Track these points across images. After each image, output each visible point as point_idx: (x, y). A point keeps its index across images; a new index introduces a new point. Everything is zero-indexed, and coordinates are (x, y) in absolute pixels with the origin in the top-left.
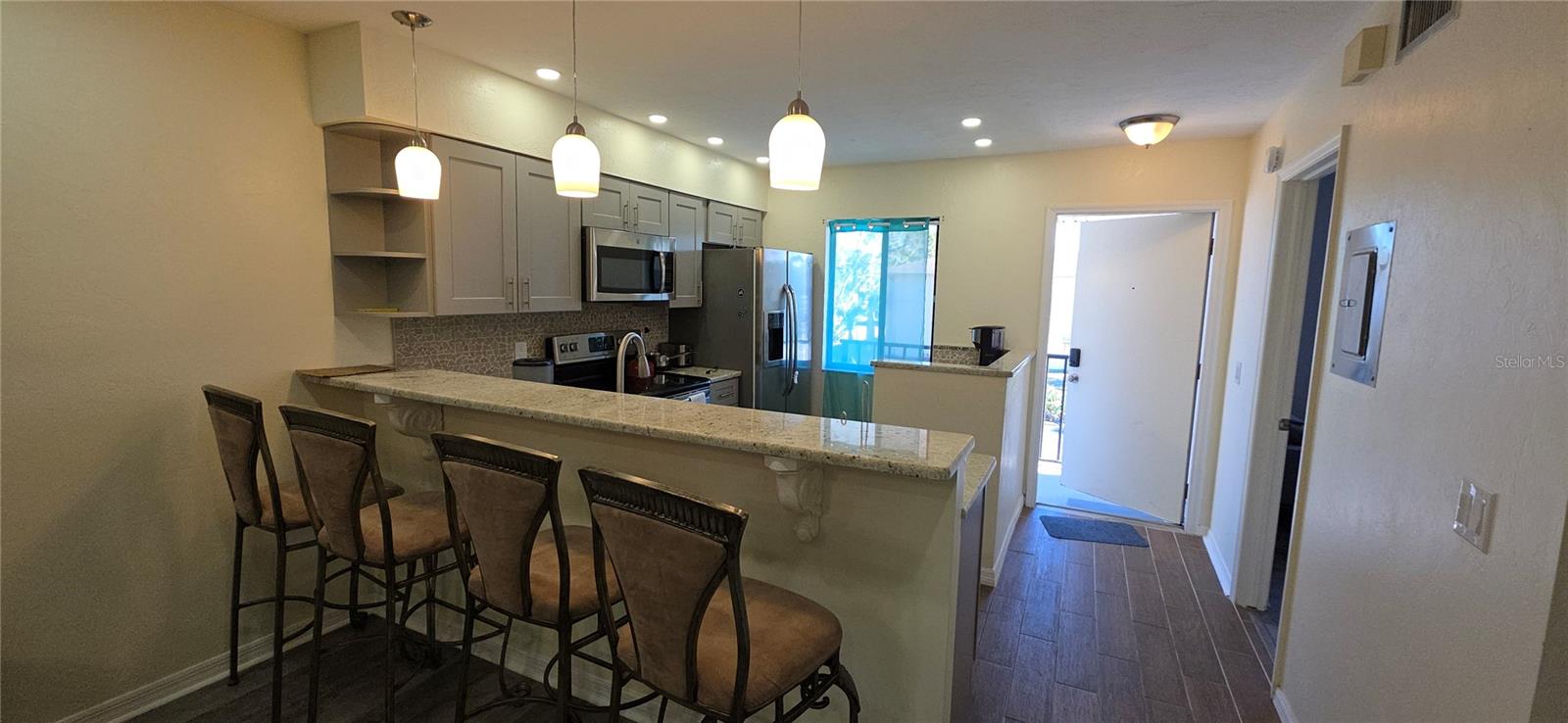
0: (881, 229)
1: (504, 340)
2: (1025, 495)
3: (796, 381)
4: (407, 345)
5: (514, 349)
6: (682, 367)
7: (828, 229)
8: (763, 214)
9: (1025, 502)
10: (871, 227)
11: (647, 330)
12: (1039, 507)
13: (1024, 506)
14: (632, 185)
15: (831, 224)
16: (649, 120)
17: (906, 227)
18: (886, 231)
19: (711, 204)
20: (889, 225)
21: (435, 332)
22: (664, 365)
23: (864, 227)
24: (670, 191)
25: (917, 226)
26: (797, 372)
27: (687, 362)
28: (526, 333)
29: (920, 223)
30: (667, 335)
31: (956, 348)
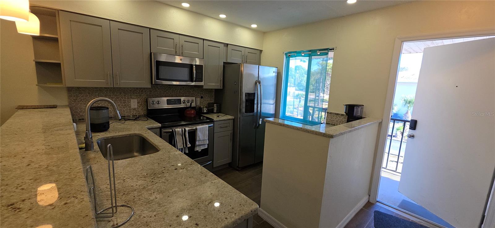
0: (308, 55)
1: (125, 98)
2: (369, 196)
3: (260, 123)
4: (75, 98)
5: (130, 102)
6: (215, 113)
7: (285, 56)
8: (261, 51)
9: (369, 199)
10: (303, 55)
11: (202, 97)
12: (378, 204)
13: (369, 201)
14: (180, 36)
15: (286, 54)
16: (181, 6)
17: (319, 53)
18: (310, 56)
19: (229, 45)
20: (311, 53)
21: (89, 93)
22: (205, 111)
23: (300, 55)
24: (204, 39)
25: (323, 53)
26: (261, 119)
27: (217, 111)
28: (137, 96)
29: (325, 51)
30: (214, 100)
31: (338, 114)
